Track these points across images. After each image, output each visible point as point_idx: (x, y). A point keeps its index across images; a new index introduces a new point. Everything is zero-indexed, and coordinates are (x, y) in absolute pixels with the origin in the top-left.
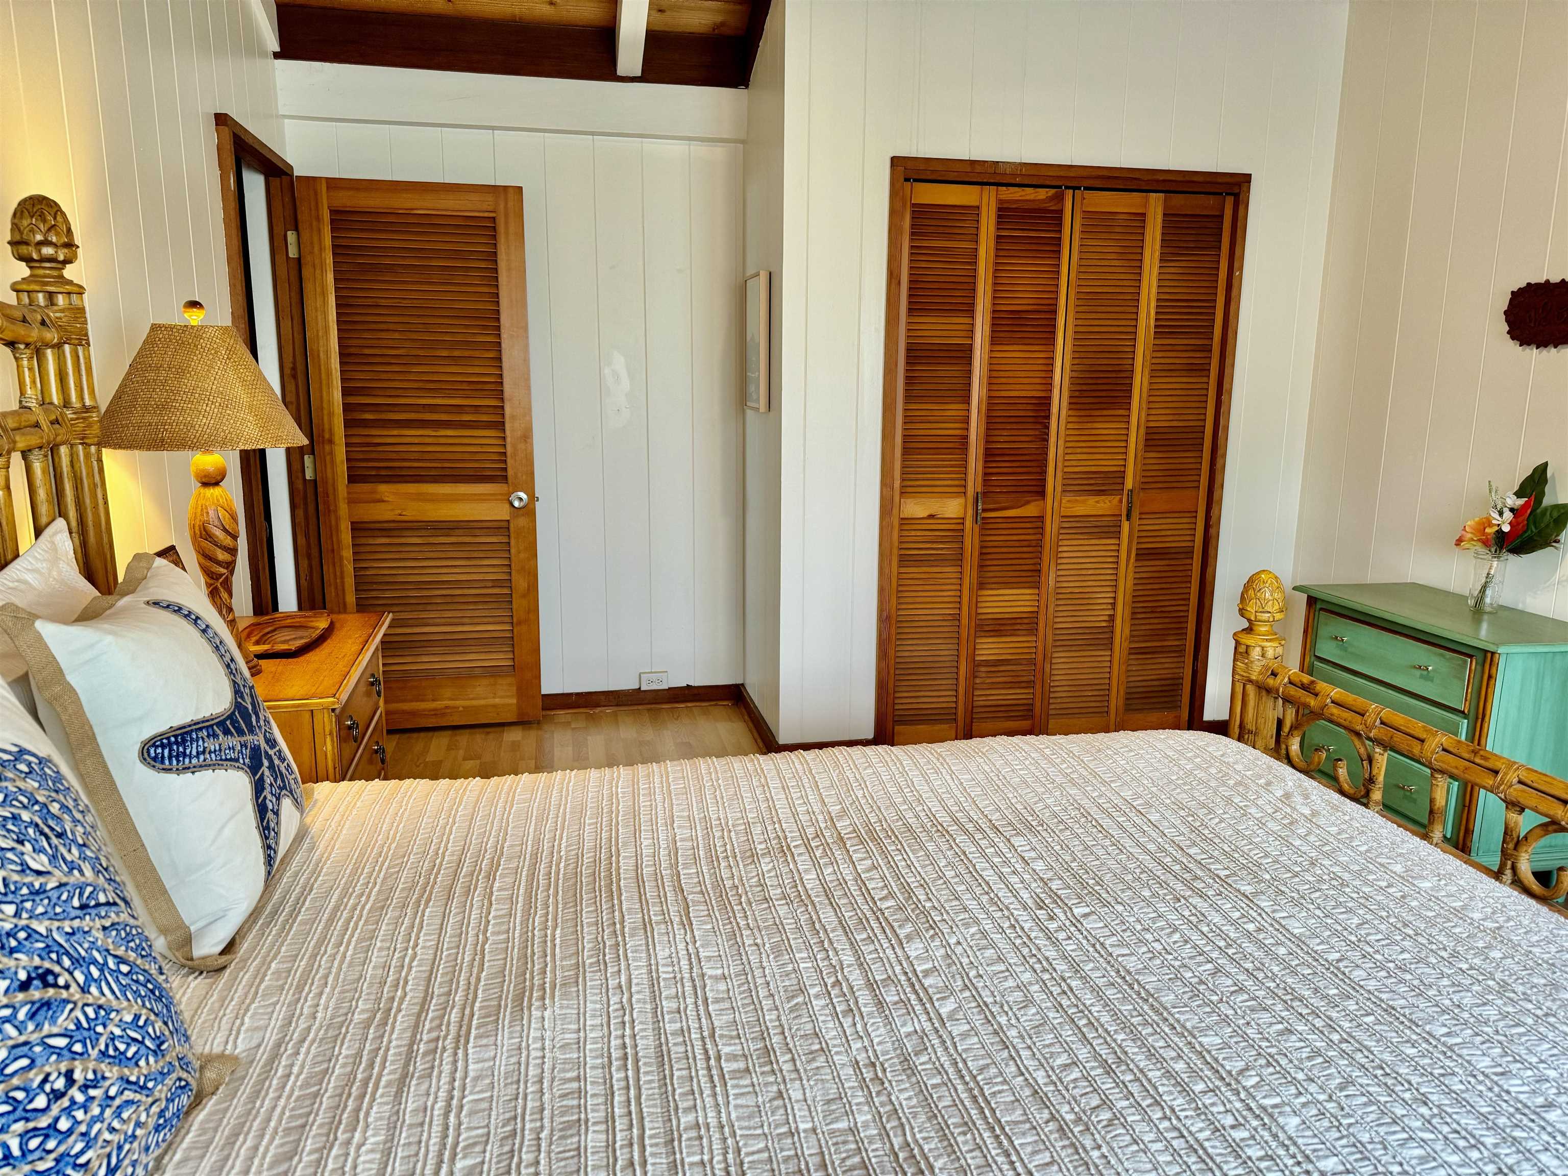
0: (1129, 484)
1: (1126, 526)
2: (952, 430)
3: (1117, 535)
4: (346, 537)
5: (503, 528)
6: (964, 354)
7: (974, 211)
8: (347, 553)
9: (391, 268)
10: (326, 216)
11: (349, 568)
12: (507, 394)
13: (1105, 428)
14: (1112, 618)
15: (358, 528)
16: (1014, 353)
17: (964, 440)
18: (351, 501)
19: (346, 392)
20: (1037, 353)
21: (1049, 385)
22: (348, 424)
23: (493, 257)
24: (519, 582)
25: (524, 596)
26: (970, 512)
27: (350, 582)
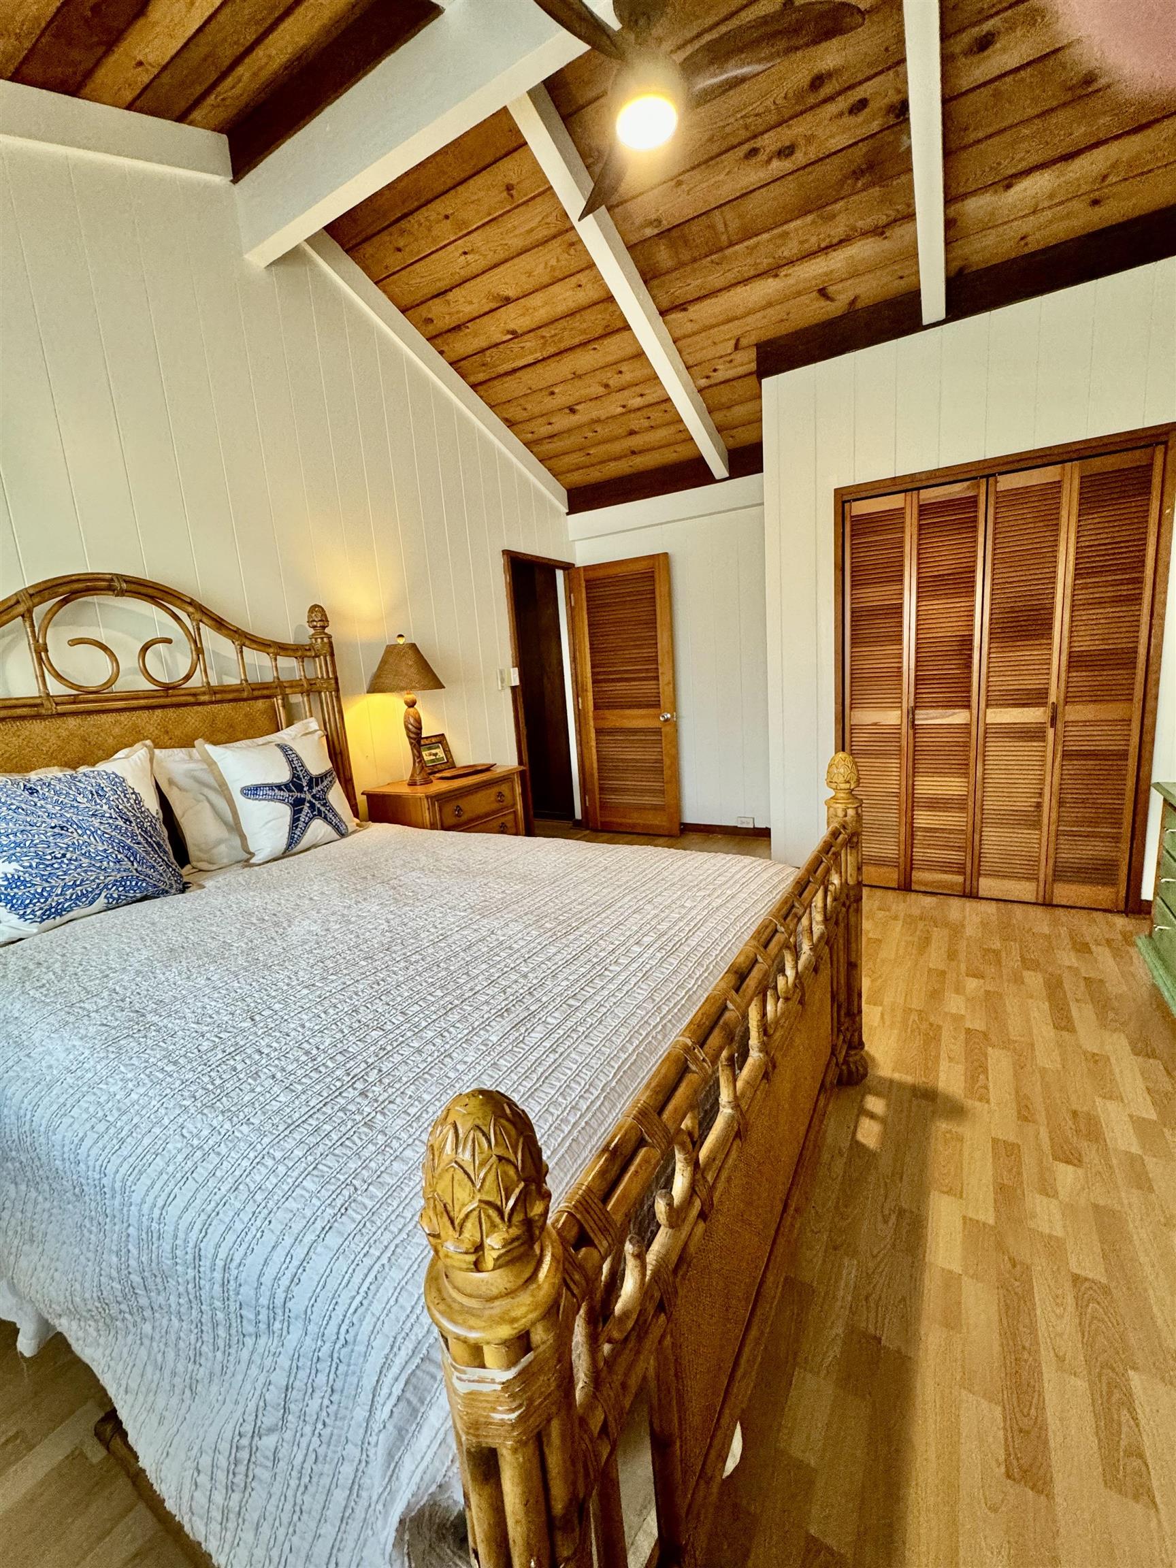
0: (1052, 698)
1: (1051, 732)
2: (892, 663)
3: (1043, 738)
4: (593, 735)
5: (658, 732)
6: (898, 610)
7: (899, 513)
8: (593, 743)
9: (608, 605)
10: (583, 584)
11: (594, 751)
12: (660, 661)
13: (1028, 654)
14: (1039, 806)
15: (599, 732)
16: (936, 605)
17: (899, 671)
18: (595, 719)
19: (593, 667)
20: (960, 603)
21: (971, 626)
22: (594, 682)
23: (653, 592)
24: (667, 762)
25: (670, 768)
26: (905, 721)
27: (595, 757)
